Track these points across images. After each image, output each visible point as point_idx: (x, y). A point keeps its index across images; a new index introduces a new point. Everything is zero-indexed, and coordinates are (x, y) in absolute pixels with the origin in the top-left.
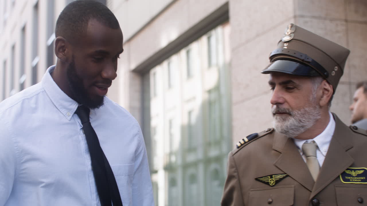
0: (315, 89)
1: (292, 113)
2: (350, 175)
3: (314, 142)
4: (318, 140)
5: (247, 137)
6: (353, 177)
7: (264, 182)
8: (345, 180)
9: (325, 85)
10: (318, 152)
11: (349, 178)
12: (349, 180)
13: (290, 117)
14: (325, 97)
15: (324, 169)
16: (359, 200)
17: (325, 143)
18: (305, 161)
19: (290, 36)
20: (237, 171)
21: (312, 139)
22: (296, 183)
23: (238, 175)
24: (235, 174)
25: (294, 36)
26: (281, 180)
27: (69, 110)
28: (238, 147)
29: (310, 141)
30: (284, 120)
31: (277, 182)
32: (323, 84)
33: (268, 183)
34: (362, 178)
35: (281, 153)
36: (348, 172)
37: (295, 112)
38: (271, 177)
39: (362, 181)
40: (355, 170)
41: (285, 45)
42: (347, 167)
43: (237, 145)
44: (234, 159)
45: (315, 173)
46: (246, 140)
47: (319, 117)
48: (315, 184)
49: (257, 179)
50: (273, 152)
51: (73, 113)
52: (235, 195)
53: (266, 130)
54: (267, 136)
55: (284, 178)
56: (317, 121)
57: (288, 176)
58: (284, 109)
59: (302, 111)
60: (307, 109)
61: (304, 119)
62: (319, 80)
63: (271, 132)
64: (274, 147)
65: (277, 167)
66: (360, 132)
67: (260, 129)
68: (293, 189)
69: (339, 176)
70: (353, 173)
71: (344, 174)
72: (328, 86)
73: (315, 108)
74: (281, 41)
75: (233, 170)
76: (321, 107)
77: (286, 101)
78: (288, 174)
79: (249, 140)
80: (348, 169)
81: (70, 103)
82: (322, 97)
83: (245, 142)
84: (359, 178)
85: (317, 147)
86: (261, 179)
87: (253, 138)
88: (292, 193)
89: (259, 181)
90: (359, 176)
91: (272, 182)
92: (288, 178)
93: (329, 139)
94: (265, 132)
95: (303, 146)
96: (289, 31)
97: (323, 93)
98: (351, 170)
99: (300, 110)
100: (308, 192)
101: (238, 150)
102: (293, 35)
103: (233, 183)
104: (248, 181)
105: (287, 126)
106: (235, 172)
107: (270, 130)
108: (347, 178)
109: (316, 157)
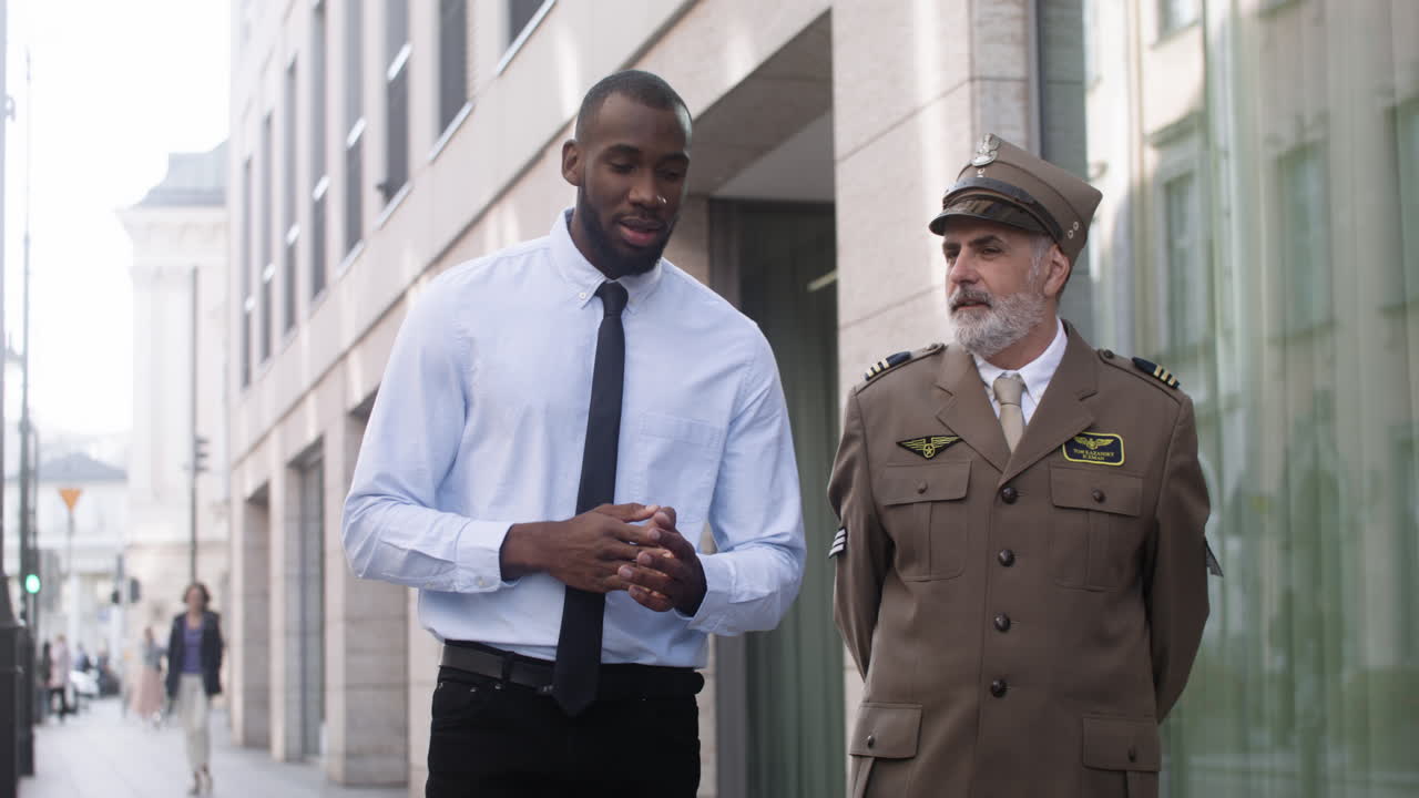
0: (1038, 259)
1: (991, 303)
2: (1084, 447)
3: (1019, 376)
4: (1028, 372)
5: (888, 359)
6: (1090, 450)
7: (914, 451)
8: (1071, 455)
9: (1054, 254)
10: (1025, 396)
11: (1082, 452)
12: (1080, 457)
13: (988, 312)
14: (1054, 278)
15: (1033, 430)
16: (1096, 495)
17: (1040, 381)
18: (998, 413)
19: (989, 154)
20: (862, 426)
21: (1016, 369)
22: (974, 455)
23: (865, 435)
24: (859, 432)
25: (998, 156)
26: (946, 447)
27: (587, 286)
28: (868, 378)
29: (1010, 373)
30: (978, 318)
31: (939, 451)
32: (1051, 253)
33: (921, 453)
34: (1108, 454)
35: (951, 395)
36: (1080, 441)
37: (998, 301)
38: (928, 440)
39: (1107, 459)
40: (1095, 438)
41: (979, 172)
42: (1079, 431)
43: (867, 374)
44: (857, 400)
45: (1013, 437)
46: (886, 365)
47: (1039, 320)
48: (1012, 458)
49: (900, 444)
50: (939, 392)
51: (592, 294)
52: (857, 472)
53: (928, 347)
54: (930, 358)
55: (952, 443)
56: (1035, 327)
57: (961, 440)
58: (978, 294)
59: (1011, 300)
60: (1021, 296)
61: (1014, 317)
62: (1044, 242)
63: (938, 351)
64: (939, 383)
65: (940, 421)
66: (1116, 364)
67: (916, 345)
68: (968, 466)
69: (1061, 447)
70: (1091, 444)
71: (1071, 444)
72: (1059, 257)
73: (1035, 297)
74: (971, 165)
75: (855, 423)
76: (1046, 297)
77: (979, 279)
78: (962, 436)
79: (891, 366)
80: (1080, 435)
81: (588, 274)
82: (1049, 277)
83: (883, 369)
84: (1103, 454)
85: (1024, 388)
86: (908, 444)
87: (900, 361)
88: (966, 472)
89: (904, 447)
90: (1101, 449)
91: (929, 451)
92: (961, 445)
93: (1050, 372)
94: (925, 350)
95: (995, 382)
96: (986, 147)
97: (1051, 271)
98: (1088, 437)
99: (1007, 297)
100: (997, 472)
101: (866, 383)
102: (994, 154)
103: (854, 448)
104: (884, 447)
105: (983, 331)
106: (858, 428)
107: (935, 347)
108: (1076, 450)
109: (1020, 405)
